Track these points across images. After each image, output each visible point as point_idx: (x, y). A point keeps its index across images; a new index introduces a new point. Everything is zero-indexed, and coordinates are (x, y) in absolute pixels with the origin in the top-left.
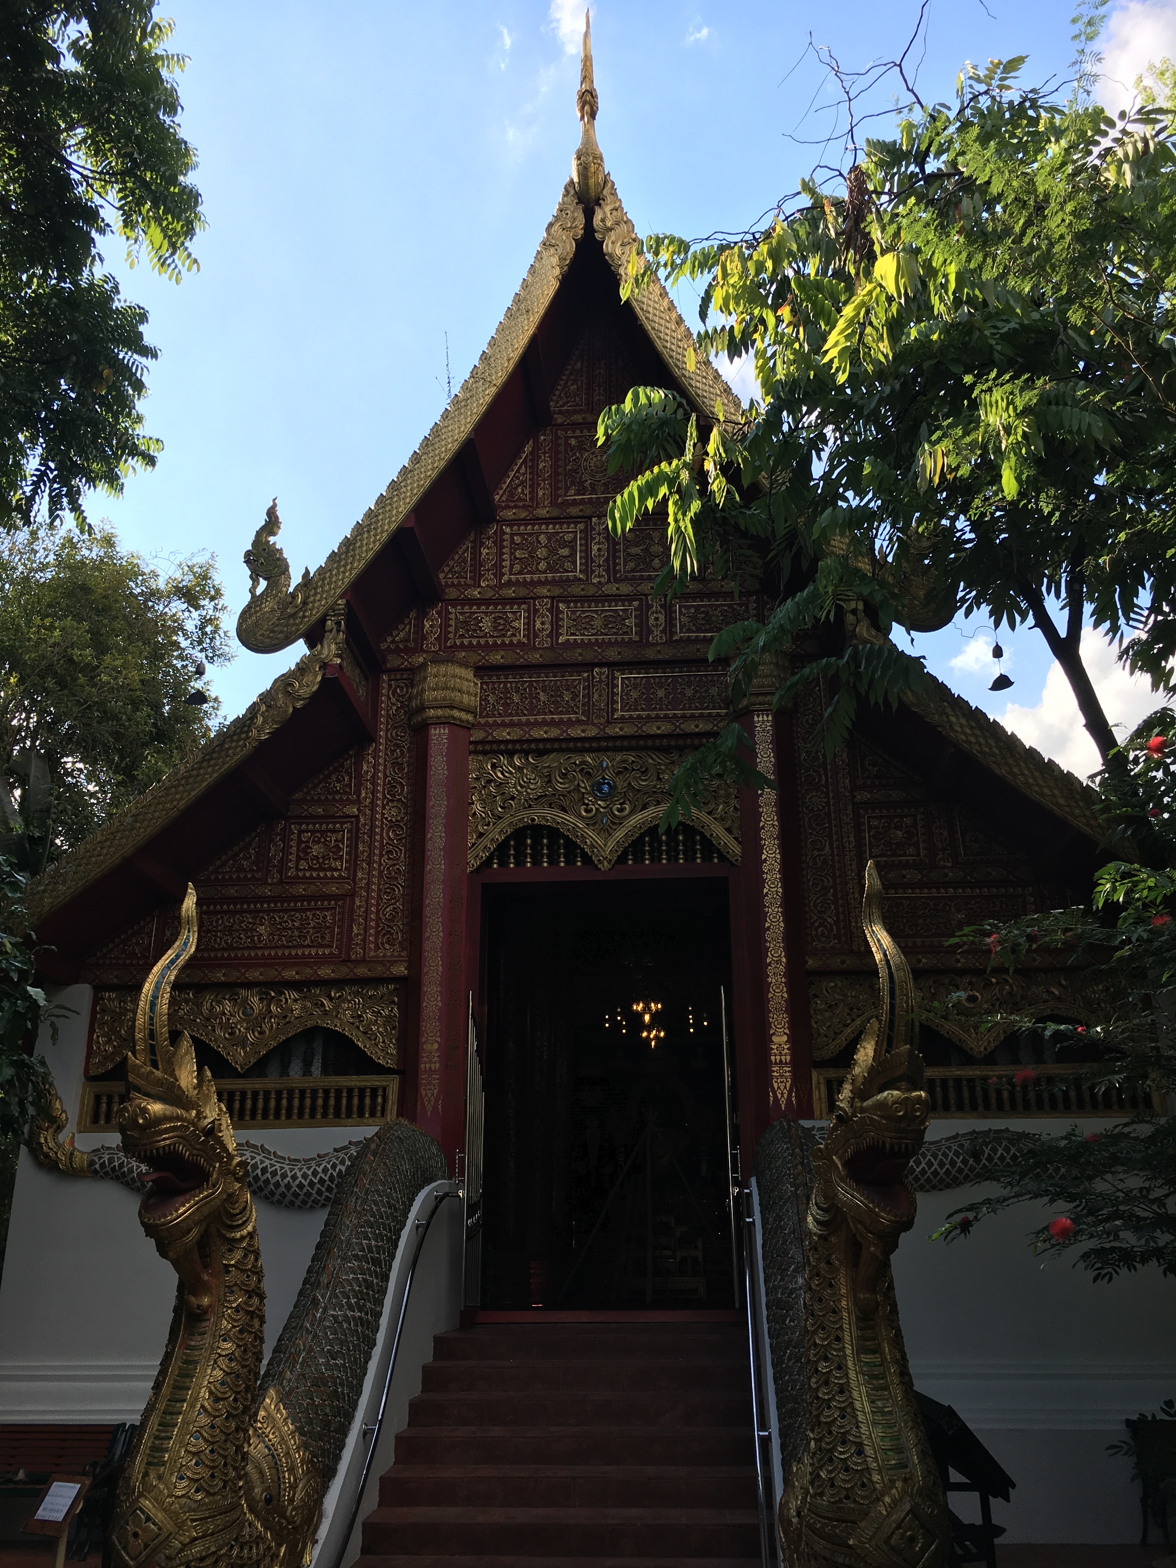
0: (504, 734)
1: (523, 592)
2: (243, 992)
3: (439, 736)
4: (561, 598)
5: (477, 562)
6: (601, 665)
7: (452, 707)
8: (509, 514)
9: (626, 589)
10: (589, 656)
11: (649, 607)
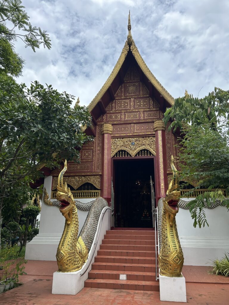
0: (117, 135)
1: (119, 111)
2: (75, 177)
3: (106, 135)
4: (126, 112)
5: (112, 107)
6: (132, 123)
7: (108, 131)
8: (117, 98)
9: (137, 110)
10: (130, 122)
11: (141, 113)
